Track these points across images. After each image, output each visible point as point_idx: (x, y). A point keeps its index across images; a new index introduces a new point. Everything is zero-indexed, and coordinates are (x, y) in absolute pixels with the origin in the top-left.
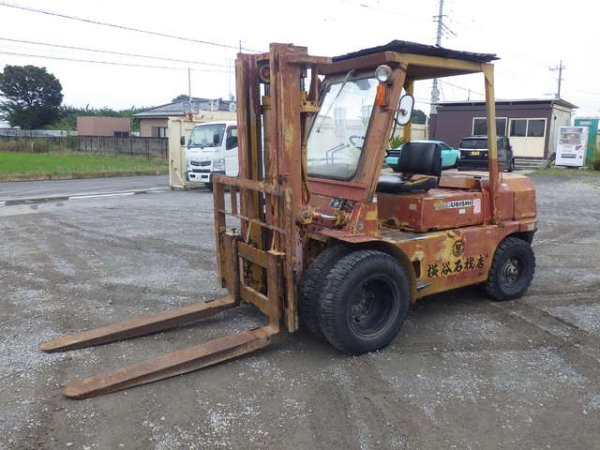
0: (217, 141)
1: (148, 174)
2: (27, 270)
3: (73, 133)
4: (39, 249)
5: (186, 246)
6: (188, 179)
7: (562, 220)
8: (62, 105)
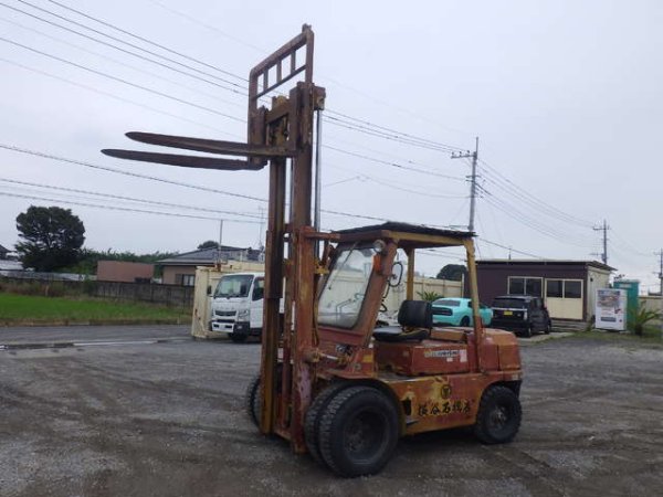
0: (243, 292)
1: (168, 323)
2: (60, 405)
3: (93, 278)
4: (68, 388)
5: (208, 391)
6: (211, 329)
7: (584, 382)
8: (82, 247)
